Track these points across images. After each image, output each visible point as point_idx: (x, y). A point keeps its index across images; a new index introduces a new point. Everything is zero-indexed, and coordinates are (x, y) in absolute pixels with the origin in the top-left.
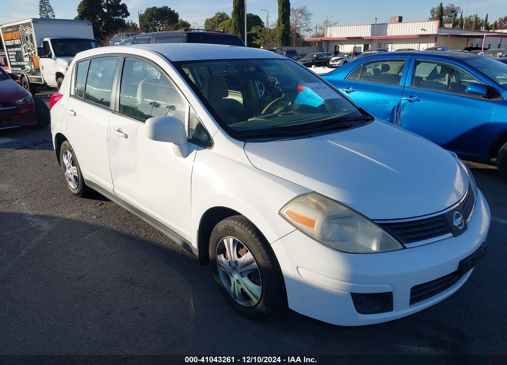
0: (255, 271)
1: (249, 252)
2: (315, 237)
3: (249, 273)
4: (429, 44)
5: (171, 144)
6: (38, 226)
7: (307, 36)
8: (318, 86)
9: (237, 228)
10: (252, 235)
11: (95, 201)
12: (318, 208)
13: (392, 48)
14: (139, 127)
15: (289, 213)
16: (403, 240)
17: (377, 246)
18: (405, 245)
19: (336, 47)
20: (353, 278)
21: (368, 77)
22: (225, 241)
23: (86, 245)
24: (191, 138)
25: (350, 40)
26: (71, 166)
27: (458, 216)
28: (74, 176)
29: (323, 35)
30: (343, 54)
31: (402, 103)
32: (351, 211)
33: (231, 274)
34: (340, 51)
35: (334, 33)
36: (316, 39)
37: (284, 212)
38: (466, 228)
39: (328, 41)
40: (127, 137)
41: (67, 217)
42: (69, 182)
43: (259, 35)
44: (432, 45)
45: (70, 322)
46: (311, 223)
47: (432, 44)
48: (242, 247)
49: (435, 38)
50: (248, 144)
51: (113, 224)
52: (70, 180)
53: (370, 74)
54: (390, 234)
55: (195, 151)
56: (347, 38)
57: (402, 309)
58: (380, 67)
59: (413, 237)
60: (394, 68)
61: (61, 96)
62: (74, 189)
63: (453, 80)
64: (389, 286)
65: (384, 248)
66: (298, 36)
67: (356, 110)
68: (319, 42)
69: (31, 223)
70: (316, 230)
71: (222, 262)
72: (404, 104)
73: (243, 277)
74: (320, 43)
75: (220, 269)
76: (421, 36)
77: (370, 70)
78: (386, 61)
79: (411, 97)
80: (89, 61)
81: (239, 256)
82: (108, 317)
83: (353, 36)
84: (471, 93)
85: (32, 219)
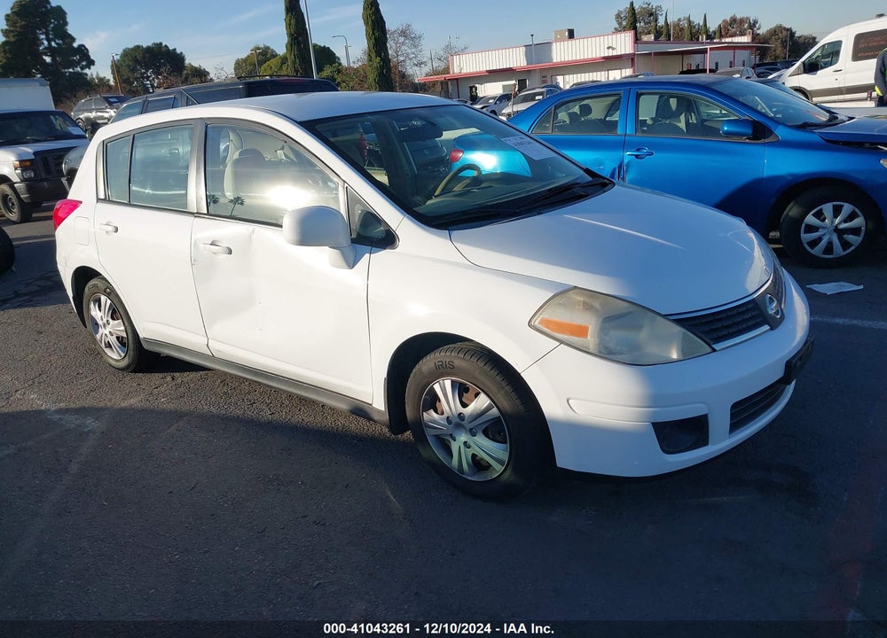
0: (496, 421)
1: (482, 396)
2: (591, 351)
3: (484, 427)
4: (623, 71)
5: (326, 248)
6: (79, 426)
7: (419, 74)
8: (519, 141)
9: (457, 363)
10: (486, 367)
11: (161, 375)
12: (588, 307)
13: (566, 82)
14: (253, 232)
15: (546, 322)
16: (711, 339)
17: (678, 353)
18: (715, 346)
19: (471, 88)
20: (655, 400)
21: (562, 128)
22: (437, 387)
23: (176, 441)
24: (354, 236)
25: (494, 75)
26: (111, 320)
27: (771, 301)
28: (118, 338)
29: (447, 70)
30: (486, 99)
31: (626, 161)
32: (633, 306)
33: (451, 435)
34: (480, 94)
35: (465, 65)
36: (434, 78)
37: (536, 323)
38: (783, 317)
39: (457, 80)
40: (230, 252)
41: (123, 405)
42: (108, 351)
43: (339, 80)
44: (628, 72)
45: (206, 552)
46: (581, 331)
47: (628, 70)
48: (467, 390)
49: (630, 59)
50: (455, 233)
51: (208, 404)
52: (109, 345)
53: (564, 122)
54: (692, 333)
55: (367, 255)
56: (487, 71)
57: (721, 441)
58: (576, 109)
59: (721, 334)
60: (598, 108)
61: (75, 205)
62: (117, 360)
63: (693, 120)
64: (703, 405)
65: (687, 355)
66: (403, 76)
67: (582, 172)
68: (442, 82)
69: (64, 422)
70: (591, 340)
71: (434, 421)
72: (628, 163)
73: (474, 435)
74: (444, 83)
75: (429, 433)
76: (607, 58)
77: (563, 116)
78: (584, 99)
79: (638, 150)
80: (131, 137)
81: (464, 405)
82: (264, 536)
83: (498, 68)
84: (728, 134)
85: (62, 416)
